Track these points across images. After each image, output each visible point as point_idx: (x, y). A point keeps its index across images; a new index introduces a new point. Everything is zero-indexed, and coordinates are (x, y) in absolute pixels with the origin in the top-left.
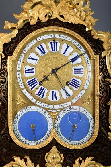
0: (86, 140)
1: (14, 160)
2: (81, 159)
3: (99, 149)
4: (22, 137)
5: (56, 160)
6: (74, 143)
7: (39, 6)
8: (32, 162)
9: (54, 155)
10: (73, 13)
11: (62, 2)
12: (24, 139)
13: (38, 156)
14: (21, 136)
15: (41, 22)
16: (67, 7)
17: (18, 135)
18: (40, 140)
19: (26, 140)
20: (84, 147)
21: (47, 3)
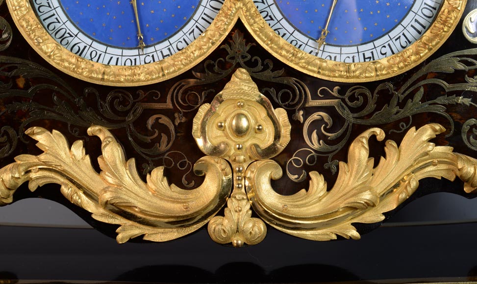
0: (403, 39)
1: (33, 148)
4: (75, 31)
6: (344, 57)
9: (239, 116)
12: (83, 40)
13: (157, 124)
14: (69, 24)
17: (53, 19)
18: (166, 43)
19: (95, 45)
20: (396, 72)
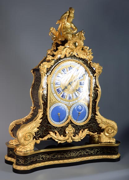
0: (84, 120)
1: (49, 134)
2: (83, 130)
3: (91, 124)
4: (53, 120)
5: (71, 132)
8: (59, 134)
9: (70, 129)
10: (83, 53)
11: (78, 47)
13: (62, 130)
16: (81, 49)
18: (62, 122)
19: (55, 122)
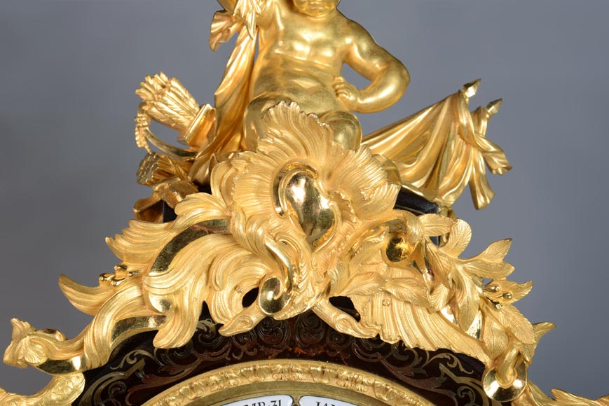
7: (210, 243)
10: (408, 291)
11: (346, 225)
15: (221, 331)
16: (375, 252)
21: (260, 232)
